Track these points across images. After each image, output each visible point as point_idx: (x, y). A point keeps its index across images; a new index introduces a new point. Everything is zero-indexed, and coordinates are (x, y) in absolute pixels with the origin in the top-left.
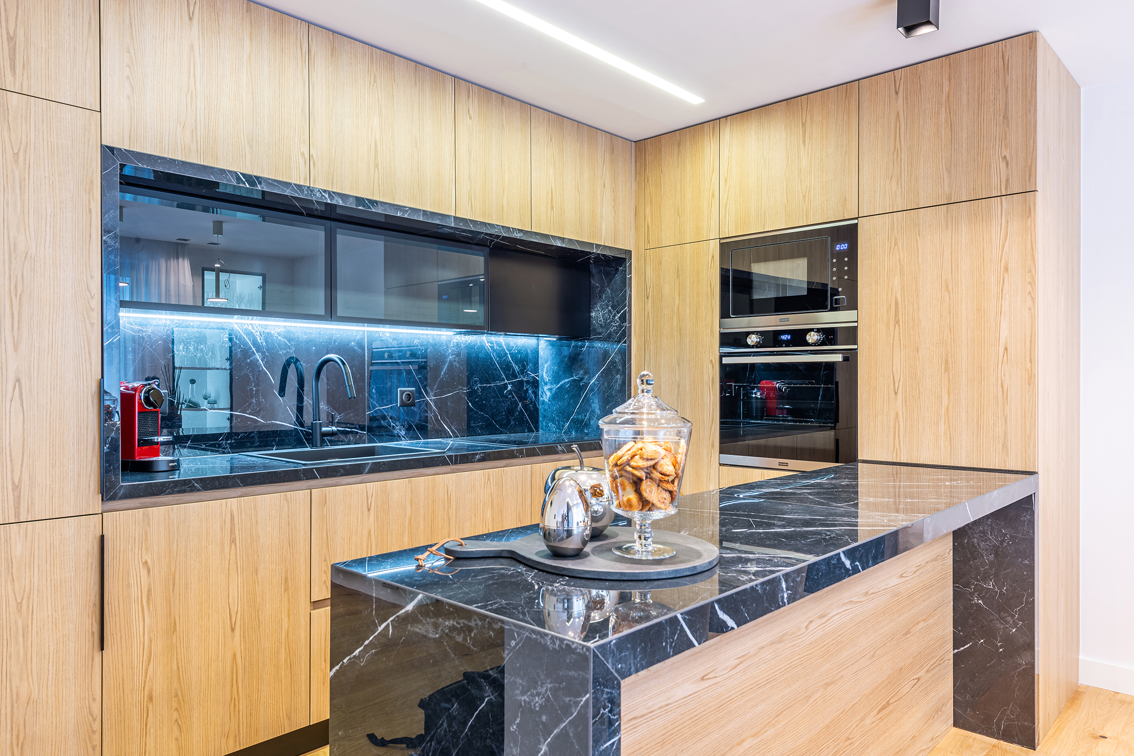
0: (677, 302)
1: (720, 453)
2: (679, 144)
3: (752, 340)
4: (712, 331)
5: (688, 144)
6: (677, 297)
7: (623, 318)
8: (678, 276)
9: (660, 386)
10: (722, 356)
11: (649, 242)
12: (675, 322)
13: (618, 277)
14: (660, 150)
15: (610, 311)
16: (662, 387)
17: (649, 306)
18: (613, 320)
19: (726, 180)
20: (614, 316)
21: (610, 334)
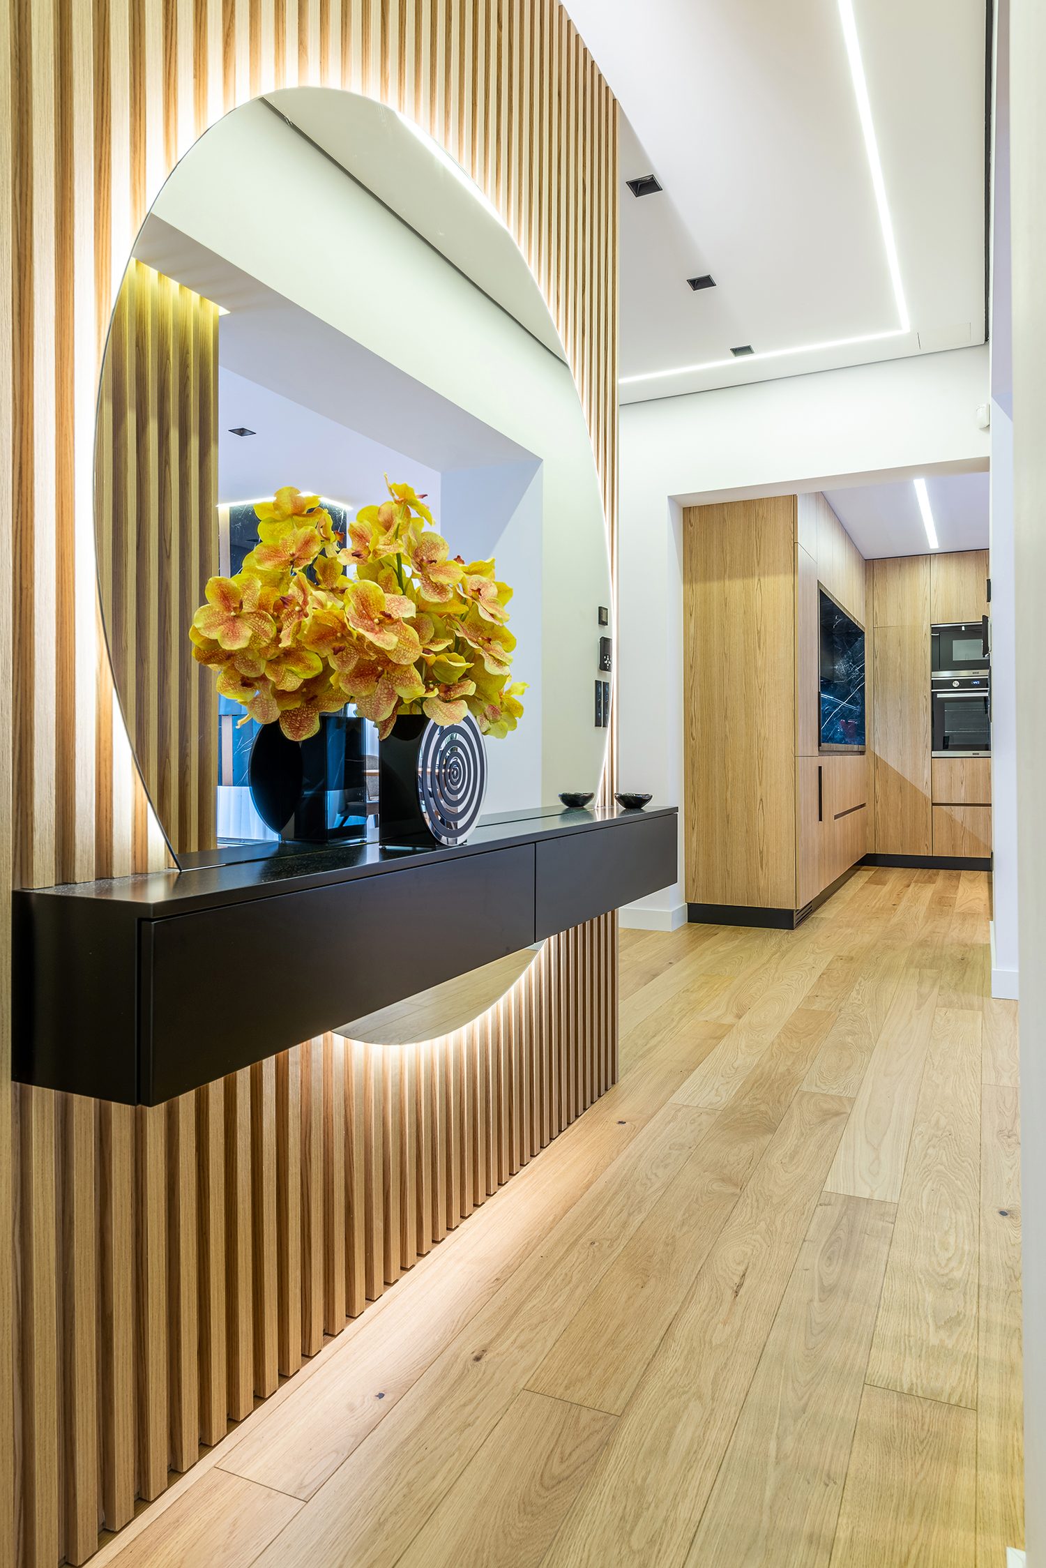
0: (899, 661)
1: (933, 750)
2: (900, 566)
3: (956, 684)
4: (925, 678)
5: (907, 566)
6: (899, 658)
7: (862, 670)
8: (900, 645)
9: (886, 713)
10: (933, 695)
11: (877, 623)
12: (898, 673)
13: (857, 644)
14: (886, 568)
15: (851, 665)
16: (888, 713)
17: (877, 663)
18: (854, 671)
19: (935, 591)
20: (855, 669)
21: (851, 679)
